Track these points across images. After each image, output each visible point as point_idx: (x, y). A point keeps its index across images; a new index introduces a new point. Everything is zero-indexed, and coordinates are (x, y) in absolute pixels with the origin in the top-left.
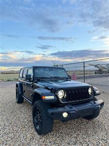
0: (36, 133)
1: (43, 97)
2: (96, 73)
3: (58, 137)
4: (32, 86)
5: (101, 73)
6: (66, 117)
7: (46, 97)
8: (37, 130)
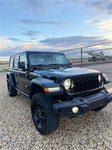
0: (37, 133)
1: (46, 90)
2: (89, 61)
3: (66, 136)
4: (28, 76)
5: (95, 61)
6: (76, 112)
7: (49, 89)
8: (38, 129)
